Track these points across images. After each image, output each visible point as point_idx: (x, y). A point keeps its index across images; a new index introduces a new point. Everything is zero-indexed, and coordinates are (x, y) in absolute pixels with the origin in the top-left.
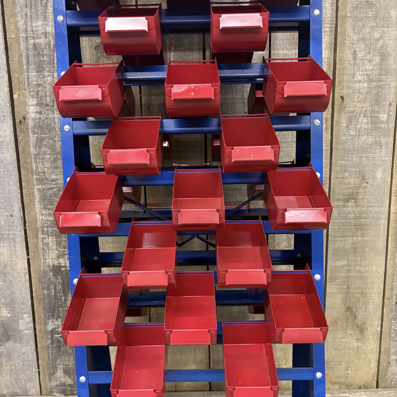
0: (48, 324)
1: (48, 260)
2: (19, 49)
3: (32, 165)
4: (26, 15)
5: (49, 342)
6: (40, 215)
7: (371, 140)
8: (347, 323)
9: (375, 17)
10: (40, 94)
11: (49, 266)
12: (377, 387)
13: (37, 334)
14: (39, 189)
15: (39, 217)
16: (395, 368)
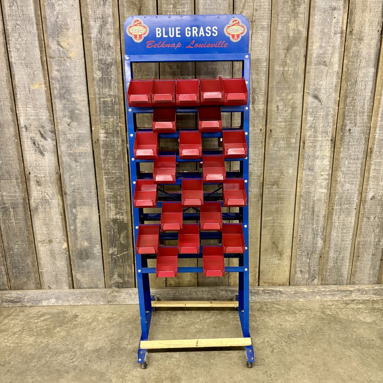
0: (109, 250)
1: (110, 216)
2: (95, 103)
3: (102, 165)
4: (100, 86)
5: (110, 260)
7: (286, 153)
8: (273, 251)
9: (289, 88)
10: (107, 127)
11: (111, 219)
12: (289, 285)
13: (104, 255)
14: (106, 178)
15: (105, 193)
16: (299, 275)
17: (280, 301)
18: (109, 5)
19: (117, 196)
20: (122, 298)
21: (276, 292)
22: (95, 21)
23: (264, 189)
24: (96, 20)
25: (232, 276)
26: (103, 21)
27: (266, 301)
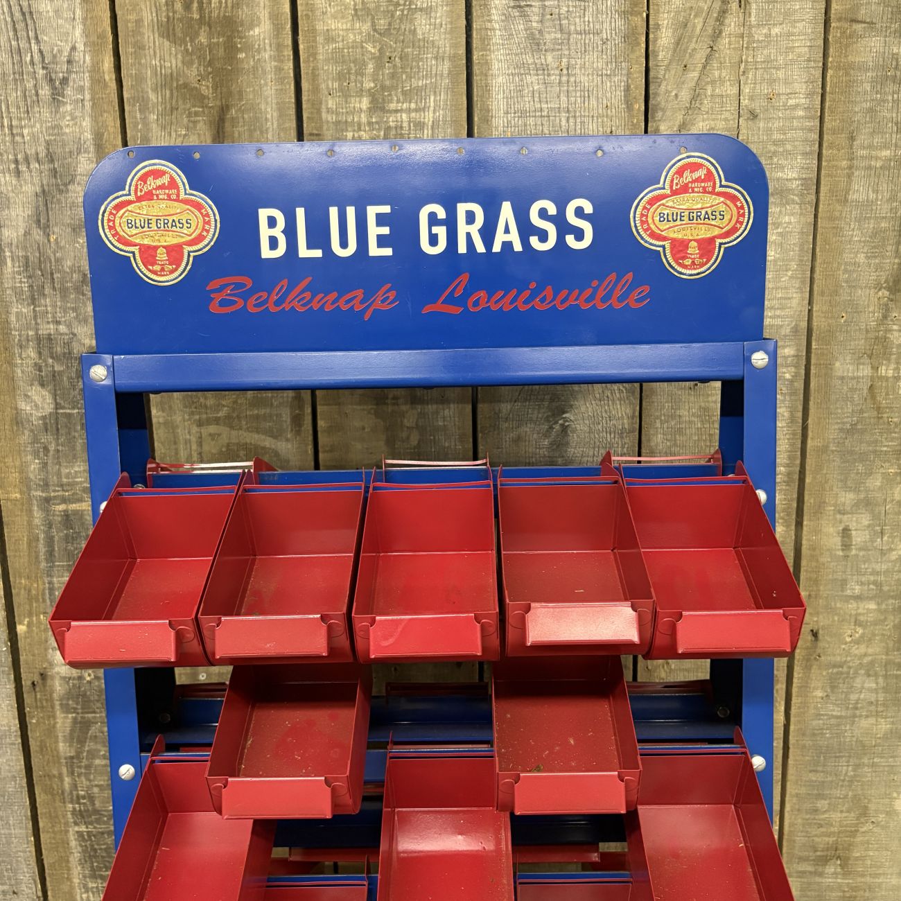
2: (30, 523)
3: (62, 780)
4: (46, 449)
6: (83, 890)
7: (884, 727)
9: (898, 453)
14: (80, 834)
15: (80, 895)
18: (77, 101)
22: (18, 173)
24: (23, 168)
26: (54, 173)
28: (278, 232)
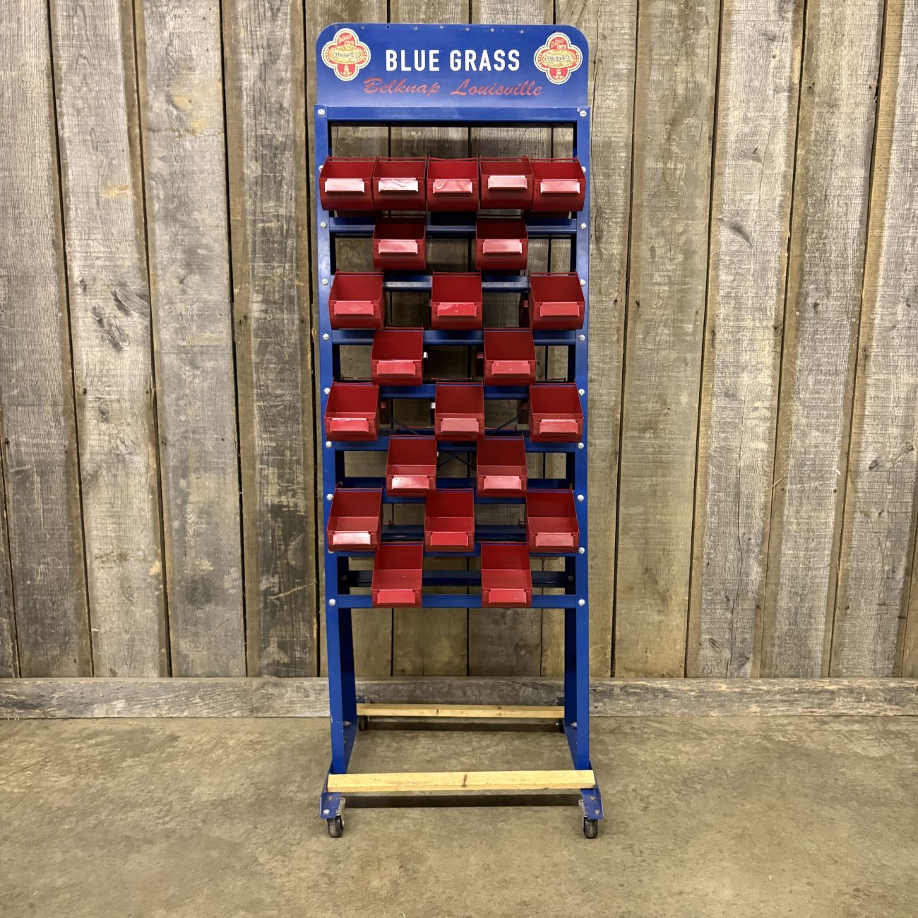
0: (261, 582)
1: (266, 498)
2: (245, 233)
3: (252, 376)
4: (256, 194)
5: (262, 605)
6: (259, 439)
7: (674, 355)
8: (645, 589)
9: (677, 208)
10: (267, 288)
11: (267, 505)
12: (686, 676)
13: (247, 595)
14: (260, 407)
15: (258, 442)
16: (707, 652)
17: (663, 716)
18: (283, 19)
19: (283, 451)
20: (286, 700)
21: (655, 691)
22: (253, 54)
23: (623, 440)
24: (255, 51)
25: (549, 653)
26: (270, 54)
27: (631, 713)
28: (394, 60)
